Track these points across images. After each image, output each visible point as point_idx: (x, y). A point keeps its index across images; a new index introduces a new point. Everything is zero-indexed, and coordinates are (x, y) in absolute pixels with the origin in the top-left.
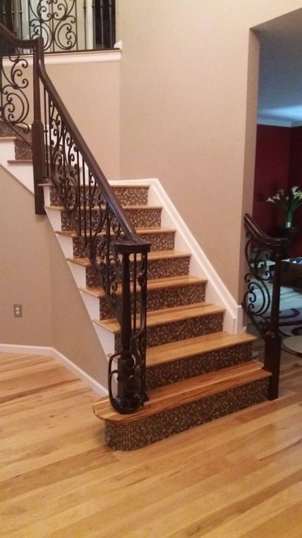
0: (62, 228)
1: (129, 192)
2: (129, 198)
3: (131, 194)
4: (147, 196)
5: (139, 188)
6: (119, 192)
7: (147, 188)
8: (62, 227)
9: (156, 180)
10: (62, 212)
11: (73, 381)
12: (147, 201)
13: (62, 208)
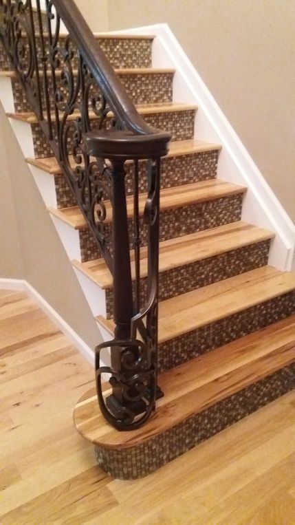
0: (16, 108)
1: (122, 46)
2: (122, 56)
3: (126, 50)
4: (150, 53)
5: (139, 40)
6: (106, 47)
7: (151, 40)
8: (16, 105)
9: (165, 26)
10: (14, 81)
11: (52, 335)
12: (150, 61)
13: (11, 73)
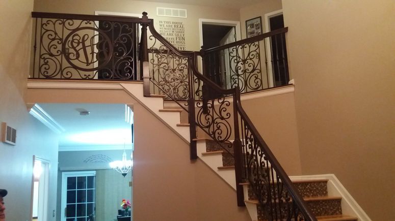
0: (258, 218)
1: (310, 185)
2: (311, 191)
3: (313, 187)
4: (326, 188)
5: (319, 182)
6: (302, 186)
7: (326, 182)
8: (258, 217)
9: (333, 175)
10: (258, 206)
12: (327, 192)
13: (257, 202)
